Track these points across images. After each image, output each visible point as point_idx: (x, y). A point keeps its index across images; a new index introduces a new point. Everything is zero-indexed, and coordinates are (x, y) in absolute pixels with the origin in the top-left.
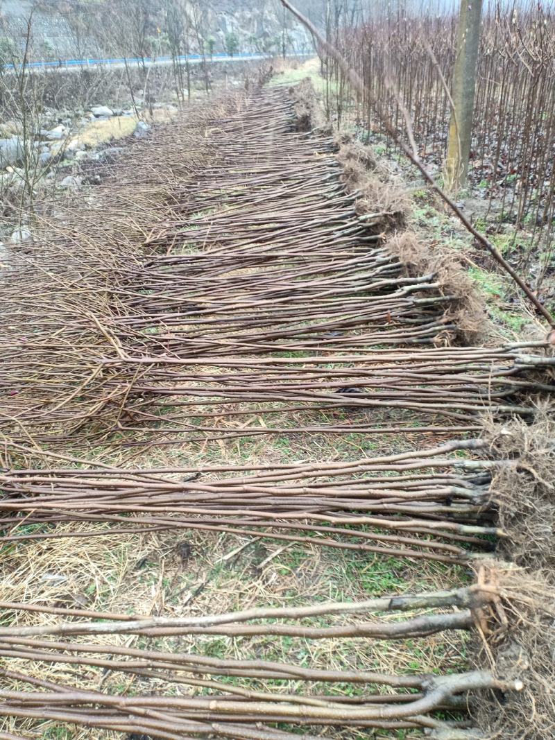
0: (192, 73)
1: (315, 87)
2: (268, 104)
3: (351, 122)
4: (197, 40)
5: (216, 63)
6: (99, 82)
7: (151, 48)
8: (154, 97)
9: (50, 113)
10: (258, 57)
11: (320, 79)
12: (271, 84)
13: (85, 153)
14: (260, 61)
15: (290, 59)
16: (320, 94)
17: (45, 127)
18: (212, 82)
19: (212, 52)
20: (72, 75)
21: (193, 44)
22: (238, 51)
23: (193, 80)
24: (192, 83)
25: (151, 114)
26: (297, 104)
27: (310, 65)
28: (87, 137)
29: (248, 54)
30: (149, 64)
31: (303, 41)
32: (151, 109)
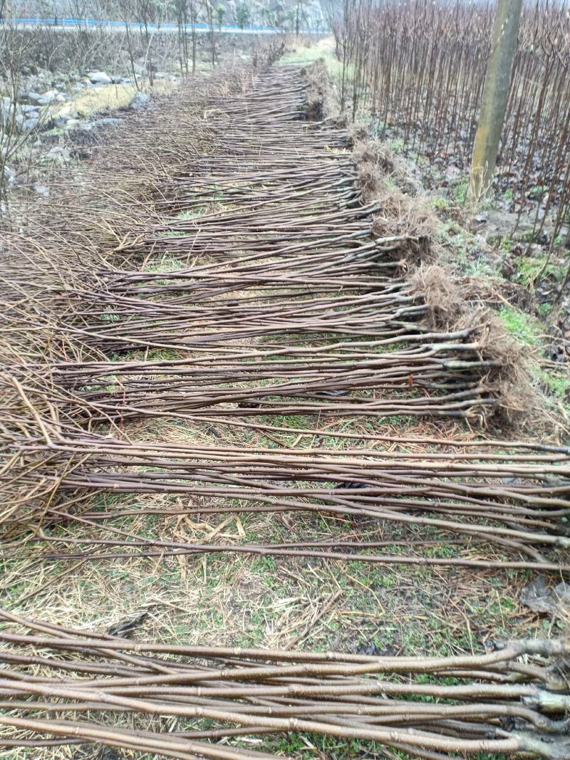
0: (199, 43)
1: (329, 69)
2: (277, 85)
3: (366, 111)
4: (204, 8)
5: (225, 34)
6: (98, 45)
7: (156, 13)
8: (156, 66)
9: (44, 75)
10: (269, 32)
11: (335, 61)
12: (281, 62)
13: (78, 121)
14: (272, 36)
15: (303, 37)
16: (333, 78)
17: (37, 90)
18: (219, 54)
19: (221, 22)
20: (68, 35)
21: (201, 12)
22: (249, 23)
23: (200, 50)
24: (198, 54)
25: (152, 84)
26: (309, 89)
27: (324, 44)
28: (81, 105)
29: (259, 28)
30: (152, 29)
31: (318, 18)
32: (152, 78)
